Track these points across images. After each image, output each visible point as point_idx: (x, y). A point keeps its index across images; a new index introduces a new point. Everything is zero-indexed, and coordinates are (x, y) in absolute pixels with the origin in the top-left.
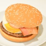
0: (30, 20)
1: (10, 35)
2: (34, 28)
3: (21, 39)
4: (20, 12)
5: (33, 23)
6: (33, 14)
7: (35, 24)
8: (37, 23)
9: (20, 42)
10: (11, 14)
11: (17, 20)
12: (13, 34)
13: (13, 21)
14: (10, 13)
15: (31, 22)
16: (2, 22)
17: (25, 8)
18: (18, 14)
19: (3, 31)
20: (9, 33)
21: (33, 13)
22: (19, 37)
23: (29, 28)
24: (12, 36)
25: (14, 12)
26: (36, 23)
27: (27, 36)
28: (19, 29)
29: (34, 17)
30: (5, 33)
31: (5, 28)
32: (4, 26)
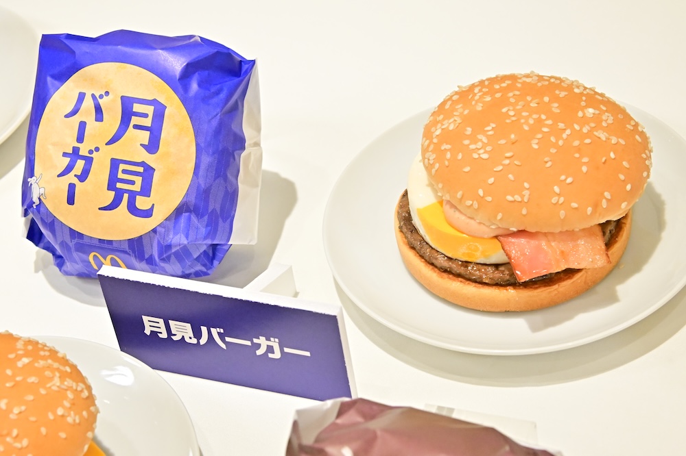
0: (556, 189)
1: (445, 271)
2: (588, 232)
3: (511, 292)
4: (503, 142)
5: (575, 205)
6: (578, 149)
7: (589, 210)
8: (604, 204)
9: (507, 313)
10: (448, 155)
11: (481, 192)
12: (466, 264)
13: (459, 195)
14: (445, 147)
15: (562, 200)
16: (406, 194)
17: (532, 111)
18: (485, 156)
19: (413, 248)
20: (441, 261)
21: (576, 143)
22: (498, 284)
23: (552, 234)
24: (459, 275)
25: (466, 142)
26: (596, 206)
27: (548, 280)
28: (496, 237)
29: (584, 169)
30: (422, 257)
31: (422, 231)
32: (416, 221)
